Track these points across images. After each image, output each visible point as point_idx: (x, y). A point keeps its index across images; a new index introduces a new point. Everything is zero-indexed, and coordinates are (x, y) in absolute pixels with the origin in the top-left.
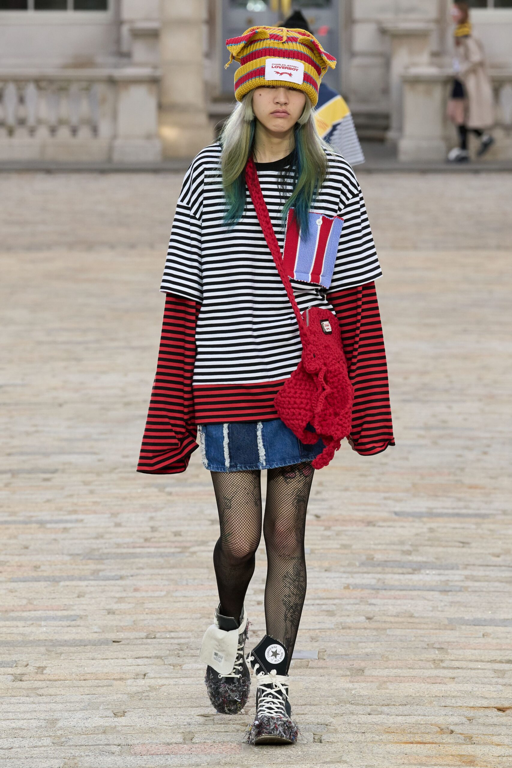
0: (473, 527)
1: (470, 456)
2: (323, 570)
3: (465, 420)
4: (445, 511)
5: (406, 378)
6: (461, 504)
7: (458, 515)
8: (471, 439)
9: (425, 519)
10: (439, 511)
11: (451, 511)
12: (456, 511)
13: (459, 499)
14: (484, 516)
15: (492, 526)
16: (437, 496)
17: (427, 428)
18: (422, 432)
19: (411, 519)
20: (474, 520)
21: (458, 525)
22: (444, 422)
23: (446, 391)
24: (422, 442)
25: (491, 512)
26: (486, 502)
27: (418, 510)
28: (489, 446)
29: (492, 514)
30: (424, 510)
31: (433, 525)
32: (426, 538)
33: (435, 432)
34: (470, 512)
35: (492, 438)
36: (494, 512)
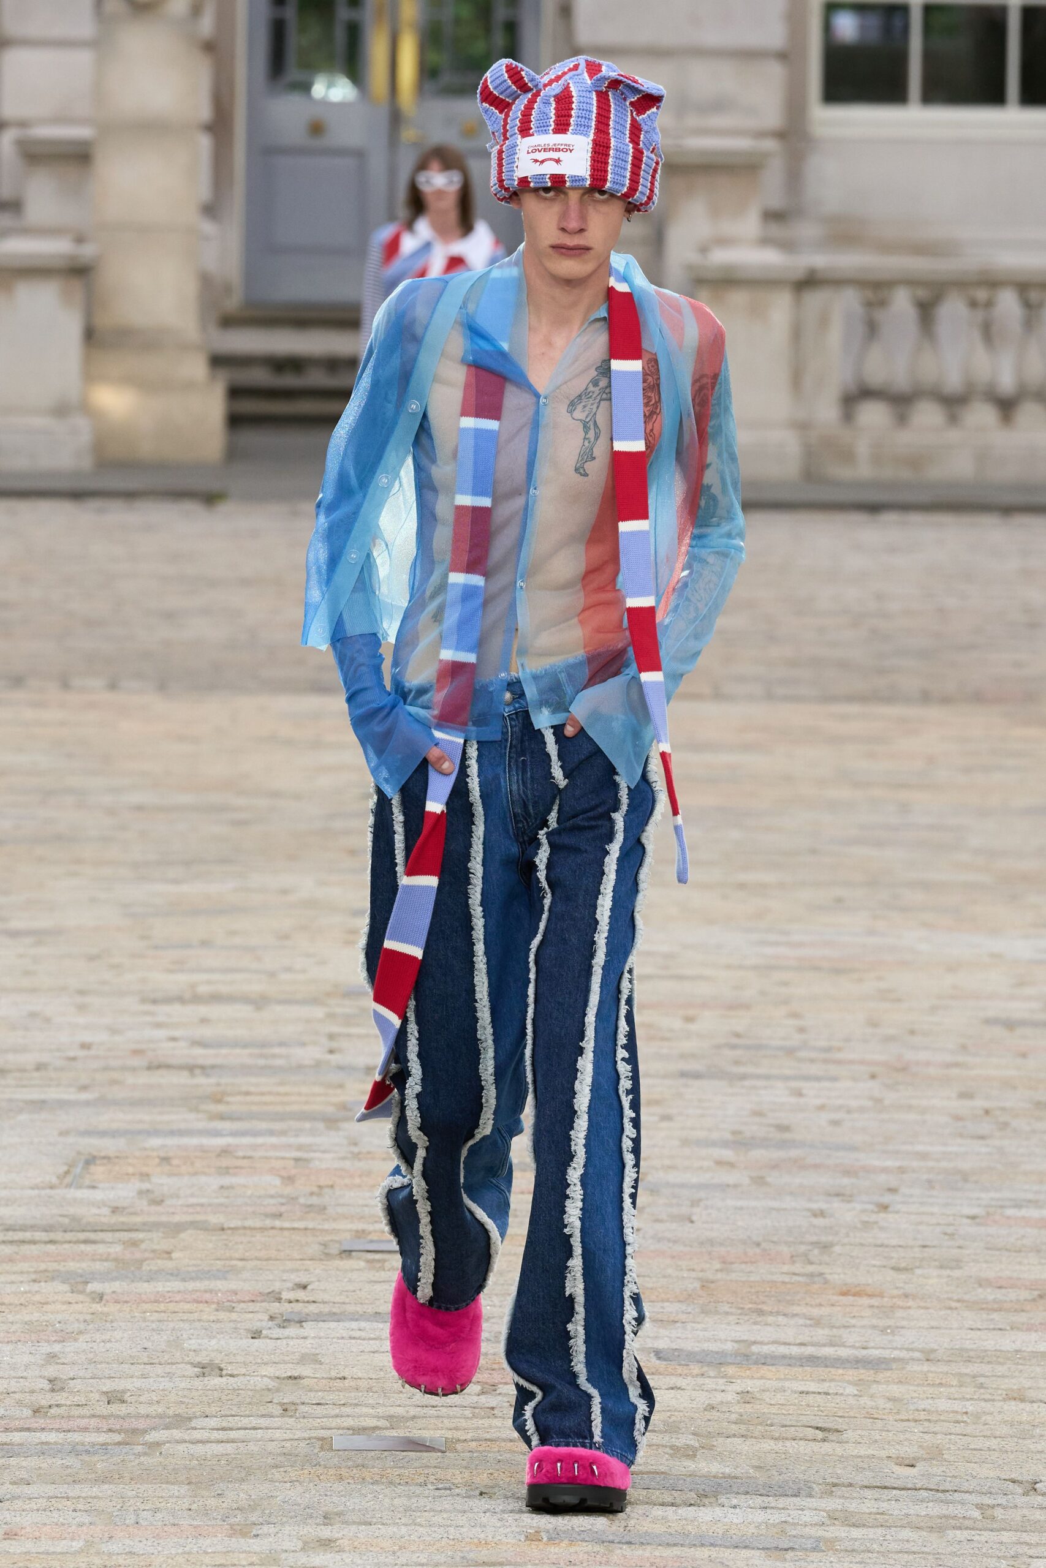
0: (851, 1390)
1: (846, 1213)
2: (478, 1492)
3: (836, 1123)
4: (783, 1350)
5: (689, 1019)
6: (821, 1334)
7: (813, 1360)
8: (848, 1172)
9: (731, 1370)
10: (766, 1349)
11: (795, 1350)
12: (809, 1350)
13: (817, 1322)
14: (878, 1364)
15: (896, 1390)
16: (761, 1313)
17: (740, 1142)
18: (728, 1154)
19: (696, 1369)
20: (851, 1374)
21: (812, 1387)
22: (783, 1128)
23: (790, 1052)
24: (730, 1178)
25: (896, 1354)
26: (883, 1331)
27: (713, 1347)
28: (892, 1190)
29: (894, 1360)
30: (729, 1347)
31: (750, 1385)
32: (734, 1417)
33: (757, 1154)
34: (843, 1352)
35: (902, 1170)
36: (903, 1354)
